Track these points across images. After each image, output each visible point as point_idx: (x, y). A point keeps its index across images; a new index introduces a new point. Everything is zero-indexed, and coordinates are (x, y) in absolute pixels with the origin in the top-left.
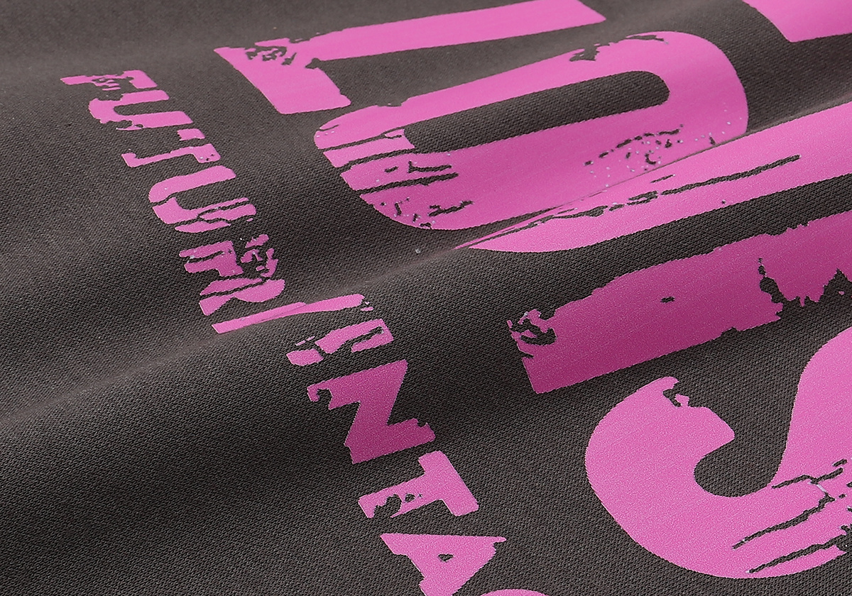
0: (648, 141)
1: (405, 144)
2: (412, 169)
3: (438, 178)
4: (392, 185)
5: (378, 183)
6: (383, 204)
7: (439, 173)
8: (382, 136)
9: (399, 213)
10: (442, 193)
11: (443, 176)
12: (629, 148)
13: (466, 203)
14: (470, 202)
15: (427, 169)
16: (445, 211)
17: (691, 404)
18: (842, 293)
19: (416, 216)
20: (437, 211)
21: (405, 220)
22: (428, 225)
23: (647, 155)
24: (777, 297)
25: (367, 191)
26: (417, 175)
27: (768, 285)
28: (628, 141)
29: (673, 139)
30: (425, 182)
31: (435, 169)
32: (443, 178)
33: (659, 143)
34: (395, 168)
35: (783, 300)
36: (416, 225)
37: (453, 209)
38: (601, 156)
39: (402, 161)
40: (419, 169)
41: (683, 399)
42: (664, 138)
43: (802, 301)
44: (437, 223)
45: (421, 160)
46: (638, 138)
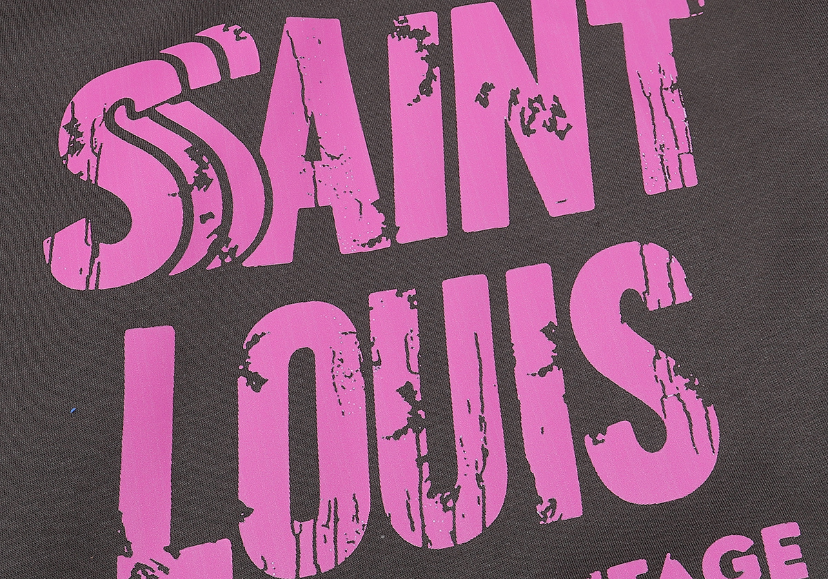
0: (336, 372)
1: (308, 525)
2: (327, 526)
3: (336, 512)
4: (335, 542)
5: (332, 550)
6: (346, 551)
7: (333, 509)
8: (297, 537)
9: (353, 542)
10: (346, 511)
11: (335, 507)
12: (338, 385)
13: (354, 498)
14: (354, 495)
15: (329, 516)
16: (357, 512)
17: (604, 434)
18: (554, 331)
19: (357, 532)
20: (356, 517)
21: (358, 539)
22: (364, 525)
23: (346, 376)
24: (550, 368)
25: (336, 559)
26: (331, 524)
27: (542, 372)
28: (334, 384)
29: (338, 356)
30: (337, 520)
31: (330, 511)
32: (336, 507)
33: (339, 366)
34: (324, 536)
35: (552, 365)
36: (362, 533)
37: (357, 507)
38: (340, 404)
39: (321, 531)
40: (328, 521)
41: (600, 437)
42: (337, 362)
43: (554, 354)
44: (364, 519)
45: (322, 518)
46: (333, 377)
